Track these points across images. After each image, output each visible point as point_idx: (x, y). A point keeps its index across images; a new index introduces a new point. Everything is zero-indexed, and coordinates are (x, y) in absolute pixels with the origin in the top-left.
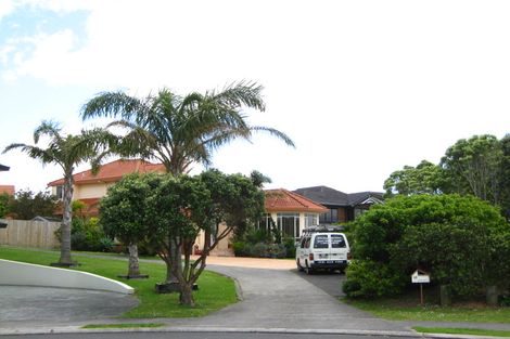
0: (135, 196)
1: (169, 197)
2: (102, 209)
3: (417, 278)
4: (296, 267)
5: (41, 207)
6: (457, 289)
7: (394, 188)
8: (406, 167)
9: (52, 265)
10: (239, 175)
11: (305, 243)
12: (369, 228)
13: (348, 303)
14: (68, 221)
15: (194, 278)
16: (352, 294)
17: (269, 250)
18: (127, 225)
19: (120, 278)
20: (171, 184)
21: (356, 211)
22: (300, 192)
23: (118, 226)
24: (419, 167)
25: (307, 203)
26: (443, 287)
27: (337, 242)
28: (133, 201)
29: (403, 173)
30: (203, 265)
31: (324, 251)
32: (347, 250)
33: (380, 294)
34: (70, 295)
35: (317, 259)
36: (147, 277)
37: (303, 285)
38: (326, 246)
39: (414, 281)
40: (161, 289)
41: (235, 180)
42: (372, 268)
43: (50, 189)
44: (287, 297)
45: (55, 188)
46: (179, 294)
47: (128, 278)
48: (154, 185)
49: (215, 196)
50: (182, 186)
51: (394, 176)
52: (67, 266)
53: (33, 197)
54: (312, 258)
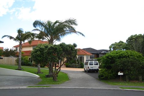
0: (41, 50)
1: (51, 51)
2: (32, 54)
3: (120, 74)
4: (84, 70)
5: (11, 53)
6: (130, 77)
7: (112, 48)
8: (115, 43)
9: (16, 69)
10: (70, 44)
11: (86, 64)
12: (106, 60)
13: (100, 81)
14: (20, 57)
15: (57, 73)
16: (101, 78)
17: (76, 66)
18: (39, 58)
19: (35, 73)
20: (51, 47)
21: (100, 55)
22: (84, 49)
23: (37, 59)
24: (119, 43)
25: (86, 53)
26: (127, 76)
27: (96, 63)
28: (41, 52)
29: (115, 44)
30: (60, 70)
31: (92, 66)
32: (98, 66)
33: (109, 78)
34: (22, 78)
35: (90, 68)
36: (43, 73)
37: (86, 75)
38: (93, 65)
39: (119, 74)
40: (47, 76)
41: (69, 46)
42: (107, 71)
43: (14, 48)
44: (83, 79)
45: (15, 48)
46: (52, 78)
47: (38, 73)
48: (46, 47)
49: (64, 50)
50: (54, 47)
51: (112, 45)
52: (20, 70)
53: (9, 50)
54: (89, 68)
